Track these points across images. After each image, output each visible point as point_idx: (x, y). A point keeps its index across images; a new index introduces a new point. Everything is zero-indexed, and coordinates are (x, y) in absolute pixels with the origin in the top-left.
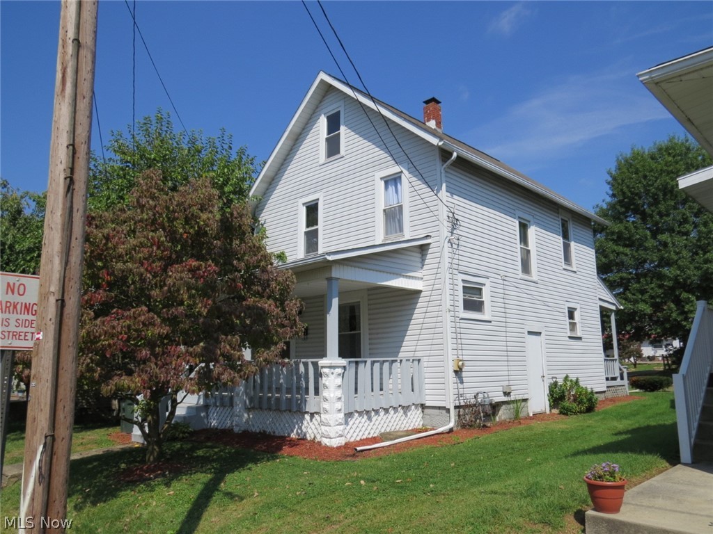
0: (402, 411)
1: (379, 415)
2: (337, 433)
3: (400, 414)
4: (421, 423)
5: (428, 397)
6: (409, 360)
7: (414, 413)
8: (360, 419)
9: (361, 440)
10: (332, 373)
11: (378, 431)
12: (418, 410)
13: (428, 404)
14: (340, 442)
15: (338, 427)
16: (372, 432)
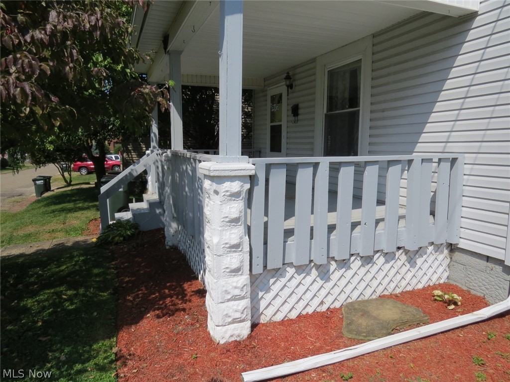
0: (404, 258)
1: (349, 268)
2: (227, 316)
3: (399, 263)
4: (446, 274)
5: (464, 233)
6: (430, 160)
7: (430, 260)
8: (298, 278)
9: (299, 316)
10: (216, 192)
11: (343, 297)
12: (442, 252)
13: (463, 244)
14: (237, 332)
15: (232, 303)
16: (330, 299)
